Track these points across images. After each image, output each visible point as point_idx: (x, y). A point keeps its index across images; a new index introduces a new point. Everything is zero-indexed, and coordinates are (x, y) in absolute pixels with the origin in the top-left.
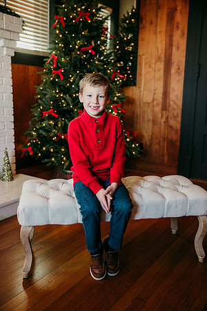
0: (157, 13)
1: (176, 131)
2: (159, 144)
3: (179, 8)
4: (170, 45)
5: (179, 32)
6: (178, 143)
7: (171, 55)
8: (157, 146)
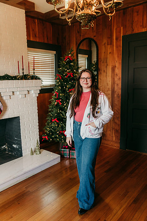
0: (107, 67)
1: (119, 125)
2: (110, 131)
3: (117, 66)
4: (113, 83)
5: (118, 77)
6: (120, 131)
7: (114, 88)
8: (109, 132)
